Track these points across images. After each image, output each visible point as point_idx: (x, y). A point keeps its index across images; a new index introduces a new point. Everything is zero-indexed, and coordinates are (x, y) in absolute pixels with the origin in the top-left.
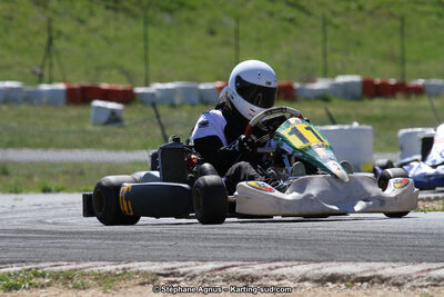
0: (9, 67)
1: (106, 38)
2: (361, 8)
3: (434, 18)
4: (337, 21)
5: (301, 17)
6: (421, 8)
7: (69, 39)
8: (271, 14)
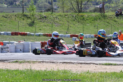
0: (62, 32)
1: (78, 27)
2: (118, 23)
4: (114, 25)
5: (109, 25)
7: (72, 27)
8: (104, 24)
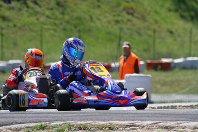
2: (15, 26)
3: (52, 32)
6: (45, 27)
